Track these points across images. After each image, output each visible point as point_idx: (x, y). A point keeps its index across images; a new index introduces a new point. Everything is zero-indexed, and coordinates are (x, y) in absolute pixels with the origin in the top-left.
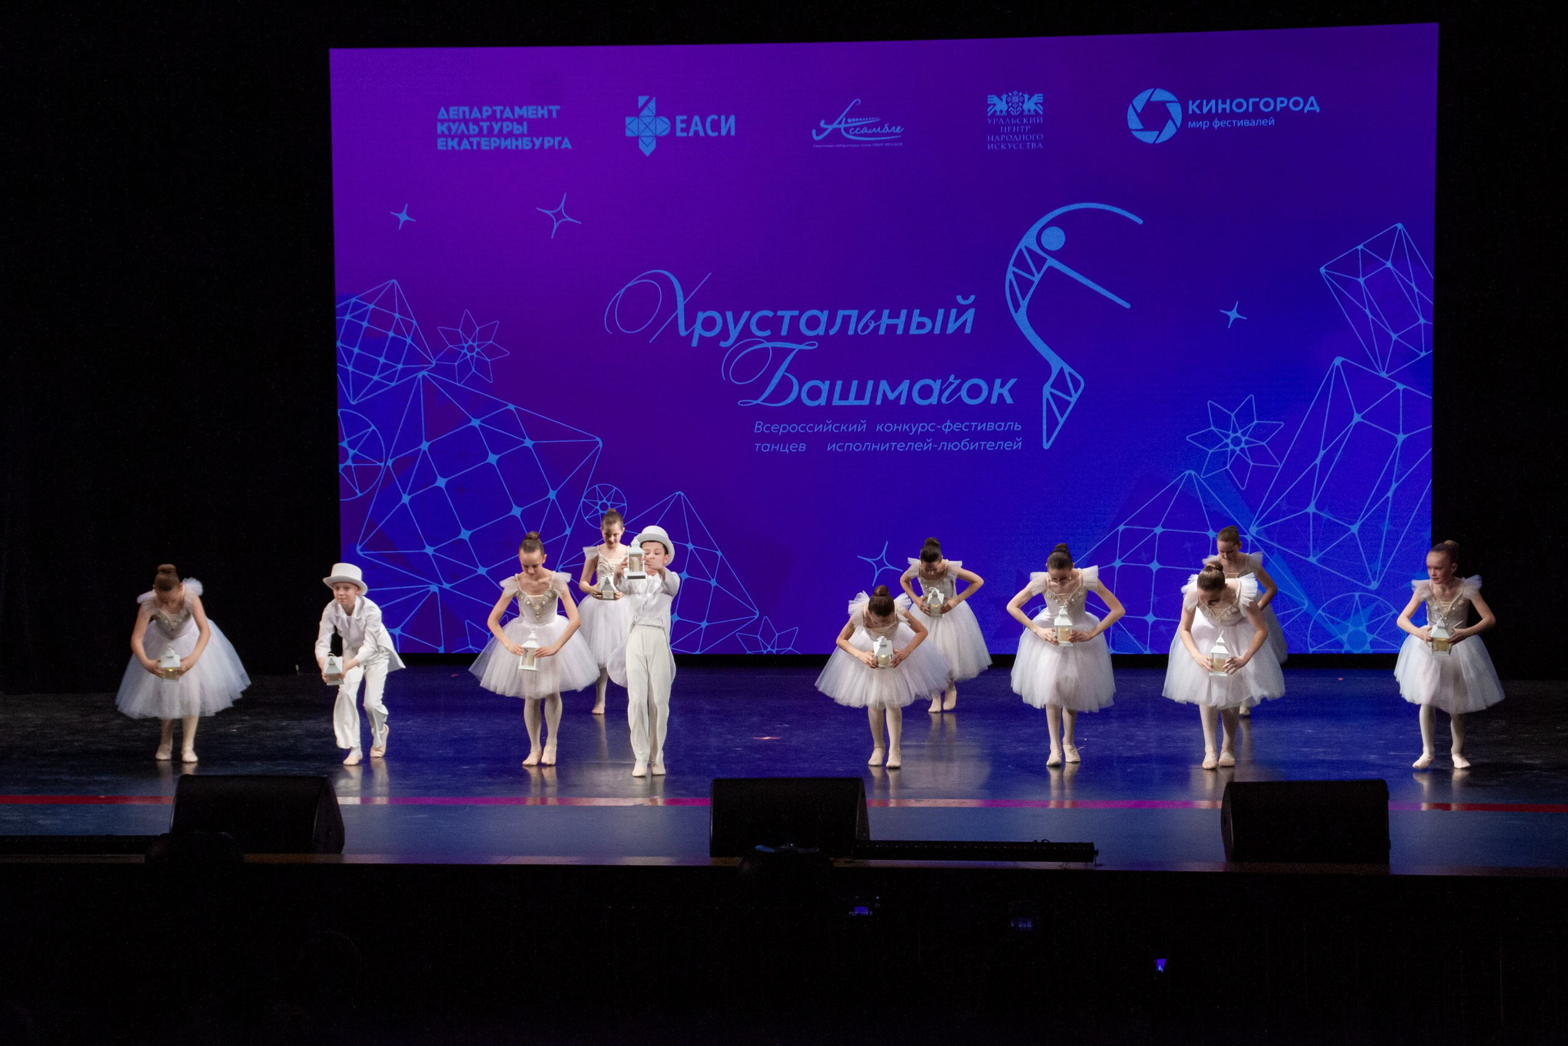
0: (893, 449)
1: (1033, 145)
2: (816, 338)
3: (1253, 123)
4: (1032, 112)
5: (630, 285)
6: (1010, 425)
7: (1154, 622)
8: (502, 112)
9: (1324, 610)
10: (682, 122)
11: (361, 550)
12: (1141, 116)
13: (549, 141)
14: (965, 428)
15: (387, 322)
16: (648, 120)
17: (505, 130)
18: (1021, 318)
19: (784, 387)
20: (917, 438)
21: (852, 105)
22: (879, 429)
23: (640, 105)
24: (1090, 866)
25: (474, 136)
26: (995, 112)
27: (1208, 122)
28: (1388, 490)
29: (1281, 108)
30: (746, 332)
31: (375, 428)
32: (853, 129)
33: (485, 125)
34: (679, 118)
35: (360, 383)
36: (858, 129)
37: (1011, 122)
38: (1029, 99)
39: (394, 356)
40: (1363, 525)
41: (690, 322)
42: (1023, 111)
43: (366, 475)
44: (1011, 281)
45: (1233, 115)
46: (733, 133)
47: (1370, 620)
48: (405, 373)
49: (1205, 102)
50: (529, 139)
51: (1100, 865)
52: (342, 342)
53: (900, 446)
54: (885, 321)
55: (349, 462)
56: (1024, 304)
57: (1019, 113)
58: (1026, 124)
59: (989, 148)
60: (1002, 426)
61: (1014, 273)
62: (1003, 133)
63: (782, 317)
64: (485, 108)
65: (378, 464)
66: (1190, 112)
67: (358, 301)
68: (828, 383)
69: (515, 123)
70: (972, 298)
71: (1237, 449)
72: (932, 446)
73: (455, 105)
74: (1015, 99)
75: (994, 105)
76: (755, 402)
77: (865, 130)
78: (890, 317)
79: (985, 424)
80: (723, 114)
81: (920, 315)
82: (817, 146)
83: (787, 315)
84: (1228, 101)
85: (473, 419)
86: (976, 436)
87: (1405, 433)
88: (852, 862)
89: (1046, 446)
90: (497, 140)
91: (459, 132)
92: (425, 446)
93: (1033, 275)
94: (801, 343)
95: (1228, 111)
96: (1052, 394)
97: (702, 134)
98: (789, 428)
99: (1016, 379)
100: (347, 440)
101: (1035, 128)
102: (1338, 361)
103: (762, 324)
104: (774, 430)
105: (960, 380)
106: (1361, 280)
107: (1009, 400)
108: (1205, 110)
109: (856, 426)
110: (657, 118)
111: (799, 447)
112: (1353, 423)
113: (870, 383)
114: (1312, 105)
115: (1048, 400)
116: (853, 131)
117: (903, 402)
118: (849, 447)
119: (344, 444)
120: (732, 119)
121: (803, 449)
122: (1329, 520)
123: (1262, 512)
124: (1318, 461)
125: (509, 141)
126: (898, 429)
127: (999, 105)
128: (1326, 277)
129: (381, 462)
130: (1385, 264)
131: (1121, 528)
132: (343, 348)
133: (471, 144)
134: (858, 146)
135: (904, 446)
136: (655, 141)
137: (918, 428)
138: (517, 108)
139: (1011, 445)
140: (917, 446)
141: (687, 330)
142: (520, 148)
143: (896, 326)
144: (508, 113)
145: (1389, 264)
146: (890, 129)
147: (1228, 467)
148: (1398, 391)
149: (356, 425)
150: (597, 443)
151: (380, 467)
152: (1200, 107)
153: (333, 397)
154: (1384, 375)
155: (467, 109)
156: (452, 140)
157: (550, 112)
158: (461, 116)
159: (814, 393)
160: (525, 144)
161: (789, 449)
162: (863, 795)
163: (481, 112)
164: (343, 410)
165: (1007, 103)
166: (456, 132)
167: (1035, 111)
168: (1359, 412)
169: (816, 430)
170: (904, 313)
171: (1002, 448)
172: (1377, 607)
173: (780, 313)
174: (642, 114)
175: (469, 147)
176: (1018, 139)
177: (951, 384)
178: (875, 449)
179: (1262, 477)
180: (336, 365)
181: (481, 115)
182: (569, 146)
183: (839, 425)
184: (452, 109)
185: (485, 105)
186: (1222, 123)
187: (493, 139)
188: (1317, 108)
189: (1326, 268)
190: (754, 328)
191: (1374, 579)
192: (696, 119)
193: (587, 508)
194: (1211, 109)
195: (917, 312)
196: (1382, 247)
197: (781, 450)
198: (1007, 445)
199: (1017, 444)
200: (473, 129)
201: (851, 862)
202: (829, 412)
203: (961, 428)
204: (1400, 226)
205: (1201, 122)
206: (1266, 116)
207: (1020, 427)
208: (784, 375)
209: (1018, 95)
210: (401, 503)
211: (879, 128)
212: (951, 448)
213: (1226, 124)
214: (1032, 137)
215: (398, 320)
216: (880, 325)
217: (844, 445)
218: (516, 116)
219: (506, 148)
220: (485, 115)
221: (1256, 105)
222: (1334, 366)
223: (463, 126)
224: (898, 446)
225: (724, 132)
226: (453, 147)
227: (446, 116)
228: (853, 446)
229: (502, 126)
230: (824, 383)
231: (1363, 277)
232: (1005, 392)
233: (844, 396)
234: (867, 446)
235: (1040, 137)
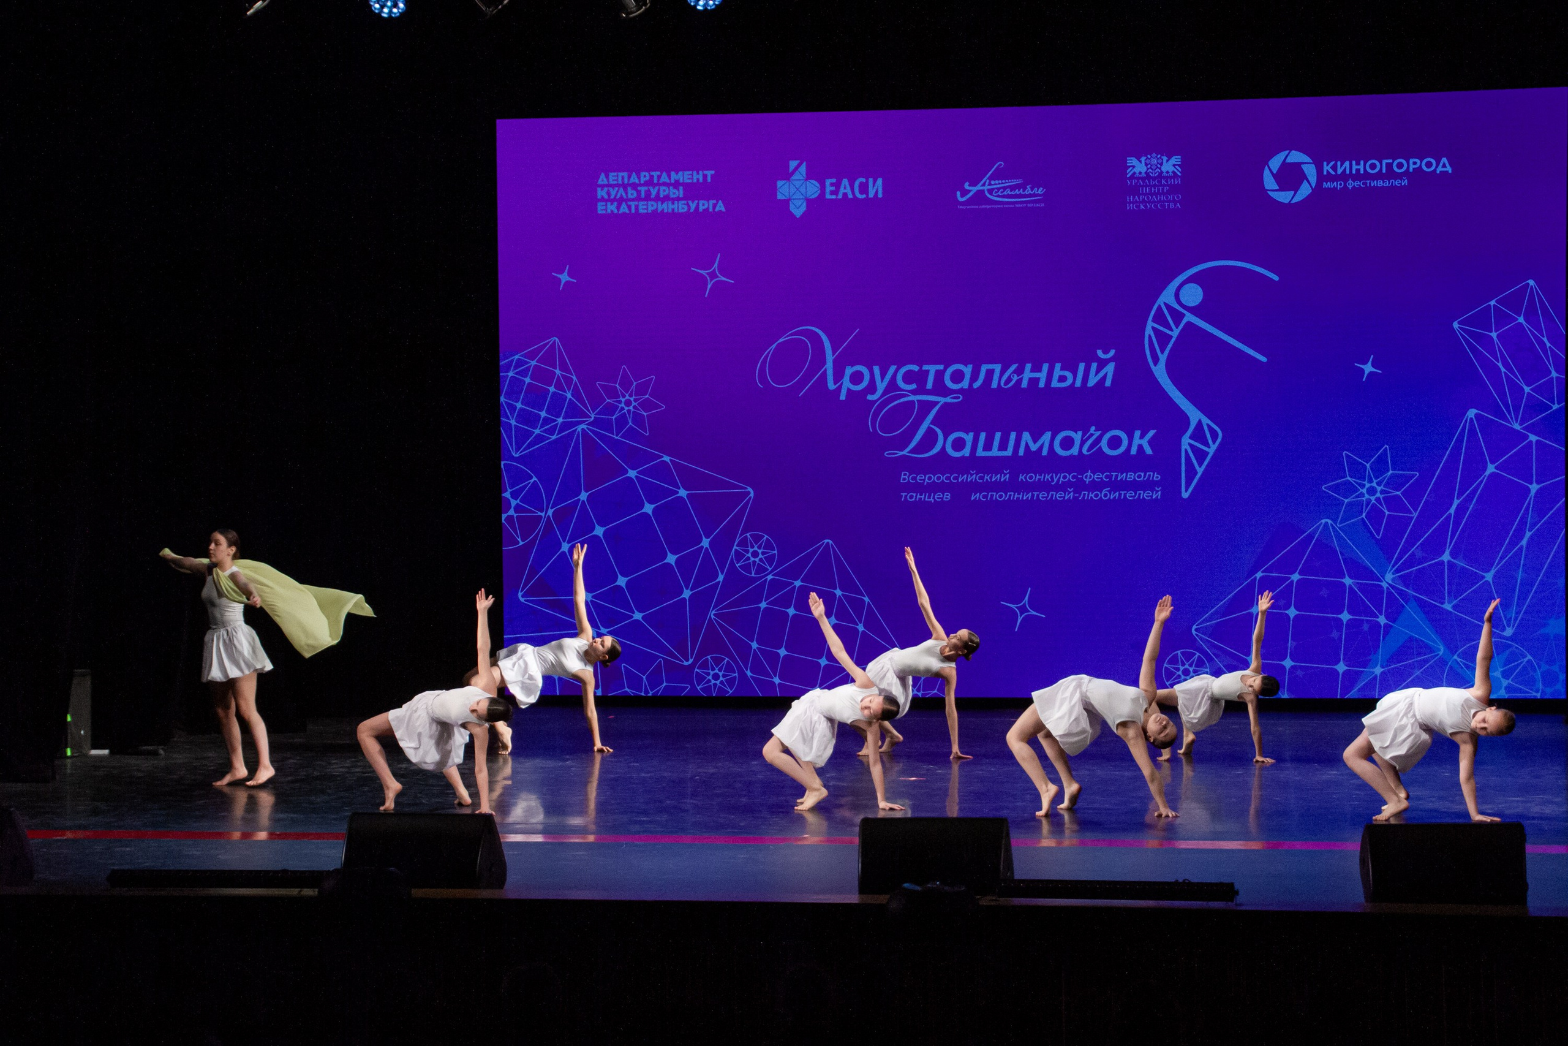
0: (1035, 498)
1: (1172, 205)
2: (961, 391)
3: (1387, 184)
4: (1171, 174)
5: (781, 340)
6: (1149, 476)
7: (1292, 667)
8: (659, 177)
9: (1459, 656)
10: (832, 185)
11: (523, 596)
12: (1276, 177)
13: (703, 205)
14: (1106, 478)
15: (548, 378)
16: (797, 184)
17: (661, 196)
18: (1160, 371)
19: (930, 439)
20: (1060, 487)
21: (995, 167)
22: (1022, 479)
23: (791, 169)
24: (1230, 905)
25: (632, 200)
26: (1135, 173)
27: (1343, 183)
28: (1522, 539)
29: (1413, 169)
30: (892, 385)
31: (536, 479)
32: (996, 190)
33: (643, 189)
34: (828, 182)
35: (522, 437)
36: (1002, 190)
37: (1150, 183)
38: (1167, 161)
39: (555, 410)
40: (1497, 572)
41: (838, 376)
42: (1162, 172)
43: (528, 524)
44: (1150, 337)
45: (1367, 176)
46: (880, 195)
47: (1505, 665)
48: (565, 426)
49: (1339, 163)
50: (686, 202)
51: (1241, 905)
52: (505, 397)
53: (1042, 496)
54: (1028, 374)
55: (511, 512)
56: (1163, 358)
57: (1157, 174)
58: (1164, 185)
59: (1128, 208)
60: (1142, 476)
61: (1153, 328)
62: (1143, 194)
63: (927, 372)
64: (643, 174)
65: (539, 513)
66: (1325, 173)
67: (521, 358)
68: (971, 434)
69: (671, 188)
70: (1112, 353)
71: (1373, 498)
72: (1074, 493)
73: (614, 171)
74: (1154, 161)
75: (1134, 167)
76: (901, 453)
77: (1008, 192)
78: (1032, 371)
79: (1125, 474)
80: (871, 177)
81: (1062, 369)
82: (961, 207)
83: (932, 369)
84: (1362, 162)
85: (629, 470)
86: (1116, 486)
87: (1538, 482)
88: (998, 901)
89: (1185, 495)
90: (653, 203)
91: (618, 197)
92: (584, 496)
93: (1171, 330)
94: (945, 396)
95: (1362, 172)
96: (1190, 445)
97: (850, 196)
98: (934, 478)
99: (1155, 431)
100: (509, 490)
101: (1173, 189)
102: (1472, 413)
103: (908, 378)
104: (920, 480)
105: (1098, 433)
106: (1494, 335)
107: (1148, 451)
108: (1340, 171)
109: (999, 476)
110: (808, 182)
111: (943, 495)
112: (1487, 473)
113: (1013, 435)
114: (1444, 166)
115: (1186, 451)
116: (996, 192)
117: (1045, 452)
118: (992, 496)
119: (507, 495)
120: (880, 181)
121: (947, 498)
122: (1462, 566)
123: (1398, 559)
124: (1452, 510)
125: (666, 203)
126: (1041, 479)
127: (1138, 166)
128: (1458, 331)
129: (542, 512)
130: (1517, 319)
131: (1259, 575)
132: (506, 403)
133: (629, 207)
134: (1002, 206)
135: (1046, 495)
136: (805, 205)
137: (1061, 478)
138: (673, 174)
139: (1151, 494)
140: (1058, 496)
141: (835, 384)
142: (676, 211)
143: (1038, 380)
144: (664, 178)
145: (1521, 320)
146: (1032, 191)
147: (1364, 515)
148: (1531, 442)
149: (518, 477)
150: (749, 493)
151: (541, 516)
152: (1334, 168)
153: (496, 449)
154: (1517, 426)
155: (625, 174)
156: (612, 204)
157: (705, 176)
158: (620, 182)
159: (959, 444)
160: (681, 207)
161: (934, 498)
162: (1008, 835)
163: (639, 178)
164: (507, 462)
165: (1146, 165)
166: (616, 196)
167: (1173, 172)
168: (1492, 462)
169: (960, 480)
170: (1046, 367)
171: (1141, 498)
172: (1512, 653)
173: (925, 367)
174: (793, 177)
175: (627, 211)
176: (1157, 199)
177: (1092, 435)
178: (1018, 498)
179: (1397, 527)
180: (500, 419)
181: (640, 181)
182: (723, 209)
183: (982, 475)
184: (611, 174)
185: (644, 171)
186: (1357, 184)
187: (650, 203)
188: (1449, 169)
189: (1459, 323)
190: (901, 383)
191: (1509, 625)
192: (845, 182)
193: (739, 556)
194: (1345, 170)
195: (1058, 366)
196: (1514, 303)
197: (926, 499)
198: (1146, 495)
199: (1156, 493)
200: (631, 193)
201: (996, 900)
202: (973, 463)
203: (1101, 478)
204: (1531, 282)
205: (1335, 183)
206: (1399, 176)
207: (1159, 476)
208: (929, 427)
209: (1156, 157)
210: (560, 551)
211: (1022, 190)
212: (1091, 497)
213: (1360, 185)
214: (1170, 197)
215: (558, 376)
216: (1021, 379)
217: (988, 494)
218: (673, 181)
219: (663, 210)
220: (643, 180)
221: (1389, 166)
222: (1468, 417)
223: (621, 190)
224: (1041, 496)
225: (871, 195)
226: (612, 211)
227: (606, 183)
228: (996, 496)
229: (659, 190)
230: (968, 434)
231: (1496, 331)
232: (1145, 443)
233: (988, 446)
234: (1010, 495)
235: (1178, 197)
